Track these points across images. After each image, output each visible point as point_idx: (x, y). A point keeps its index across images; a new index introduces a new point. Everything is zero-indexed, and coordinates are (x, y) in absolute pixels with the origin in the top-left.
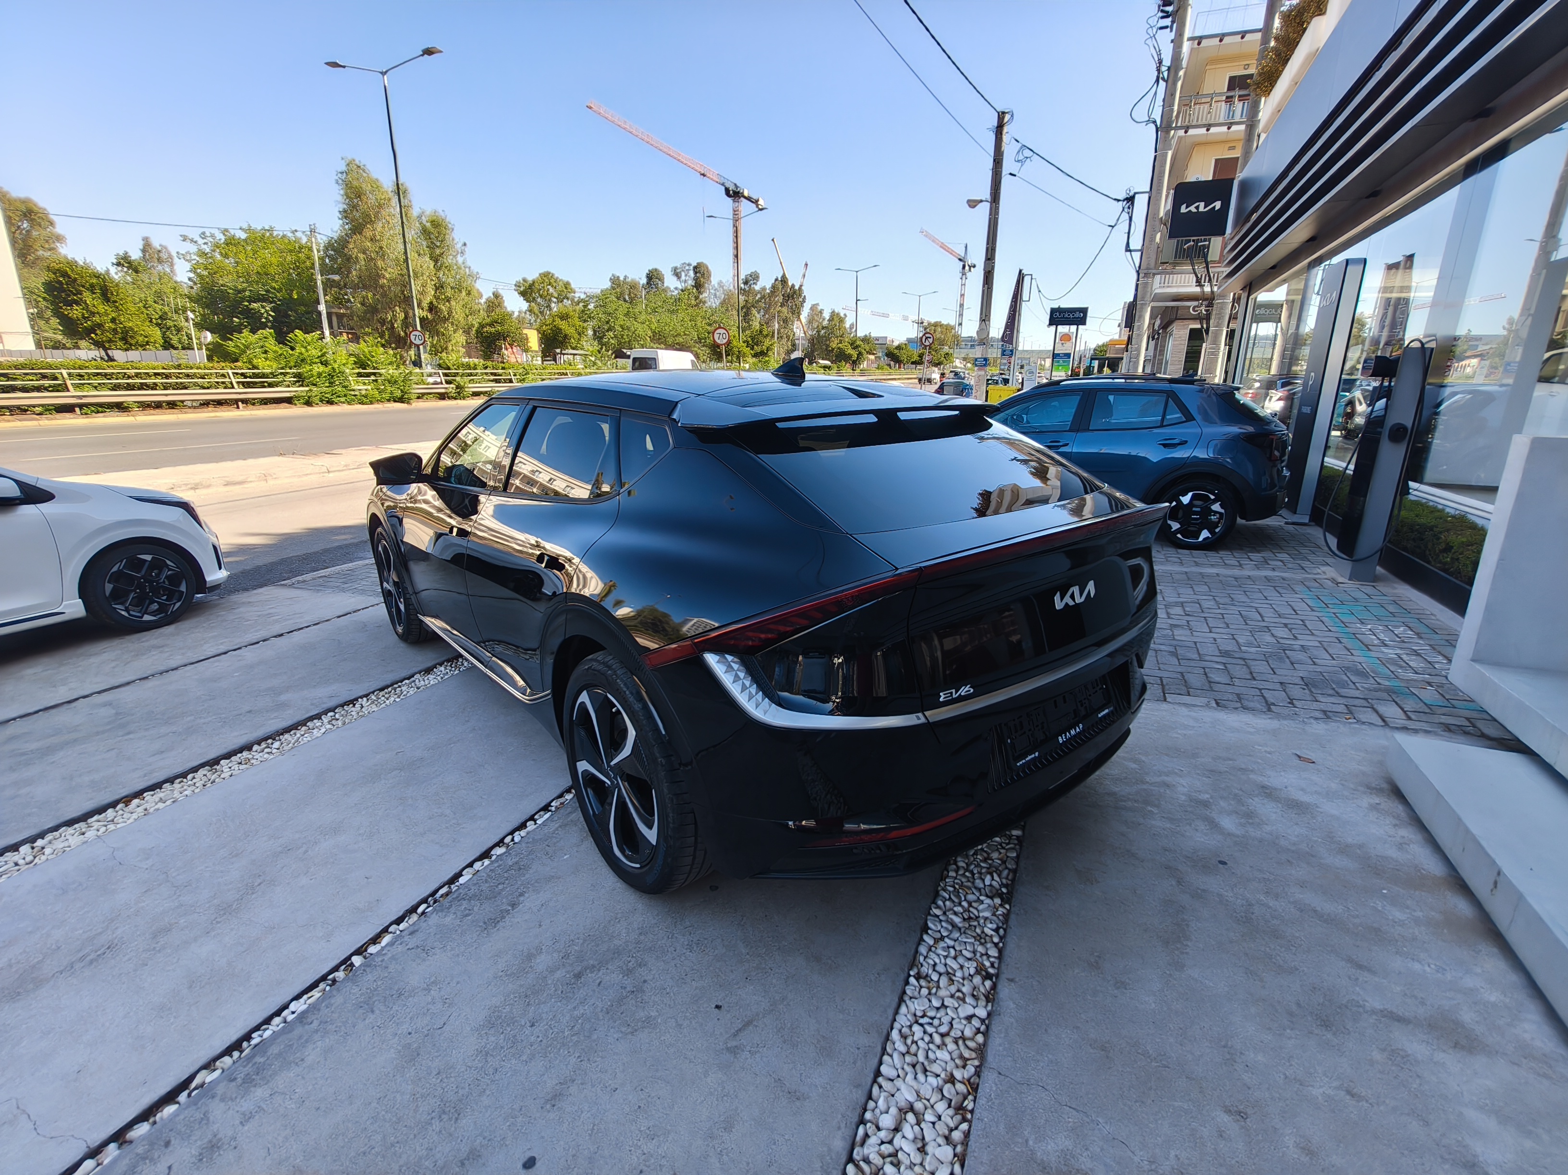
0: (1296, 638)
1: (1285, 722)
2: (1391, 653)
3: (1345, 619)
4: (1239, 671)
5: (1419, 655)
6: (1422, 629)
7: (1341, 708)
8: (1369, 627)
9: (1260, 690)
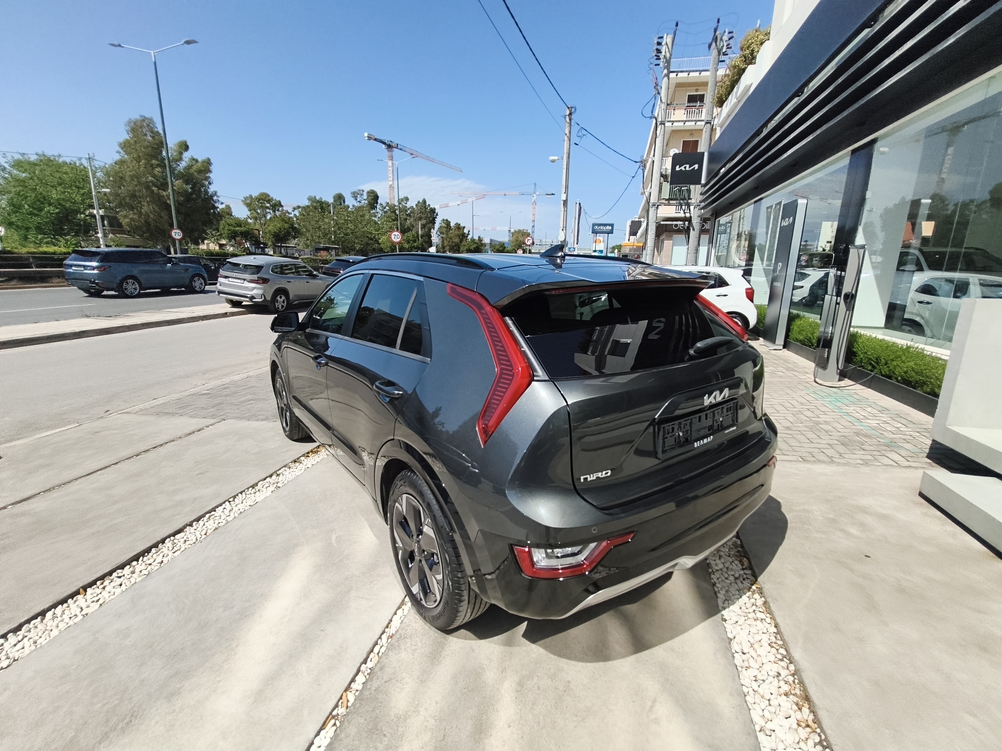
0: (819, 417)
1: (846, 467)
2: (873, 423)
3: (839, 404)
4: (802, 438)
5: (888, 423)
6: (880, 409)
7: (870, 457)
8: (852, 408)
9: (819, 449)
